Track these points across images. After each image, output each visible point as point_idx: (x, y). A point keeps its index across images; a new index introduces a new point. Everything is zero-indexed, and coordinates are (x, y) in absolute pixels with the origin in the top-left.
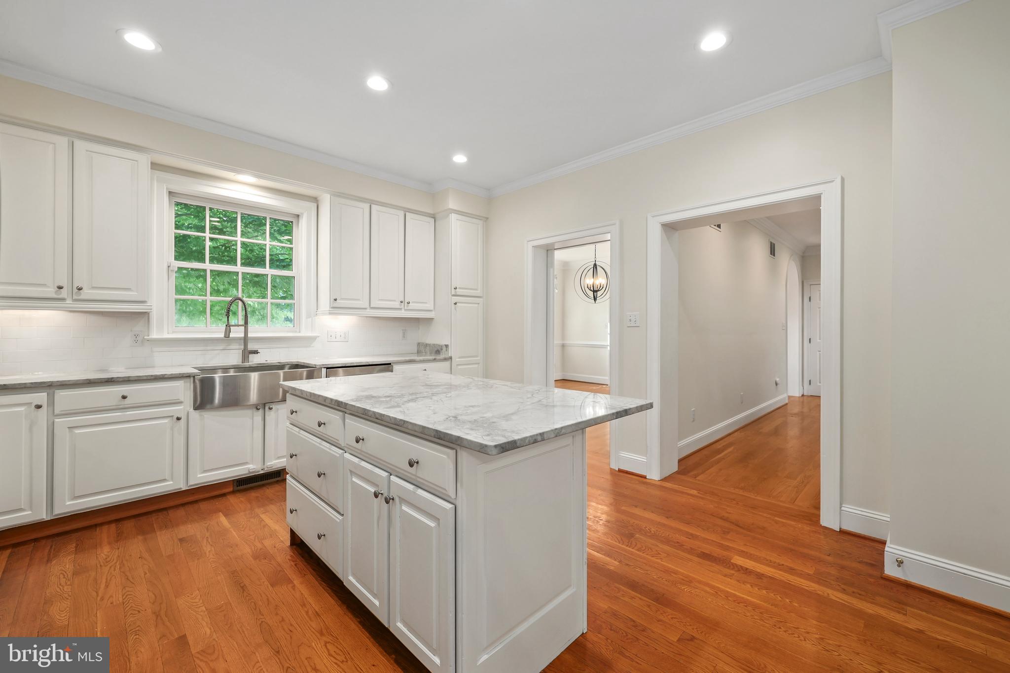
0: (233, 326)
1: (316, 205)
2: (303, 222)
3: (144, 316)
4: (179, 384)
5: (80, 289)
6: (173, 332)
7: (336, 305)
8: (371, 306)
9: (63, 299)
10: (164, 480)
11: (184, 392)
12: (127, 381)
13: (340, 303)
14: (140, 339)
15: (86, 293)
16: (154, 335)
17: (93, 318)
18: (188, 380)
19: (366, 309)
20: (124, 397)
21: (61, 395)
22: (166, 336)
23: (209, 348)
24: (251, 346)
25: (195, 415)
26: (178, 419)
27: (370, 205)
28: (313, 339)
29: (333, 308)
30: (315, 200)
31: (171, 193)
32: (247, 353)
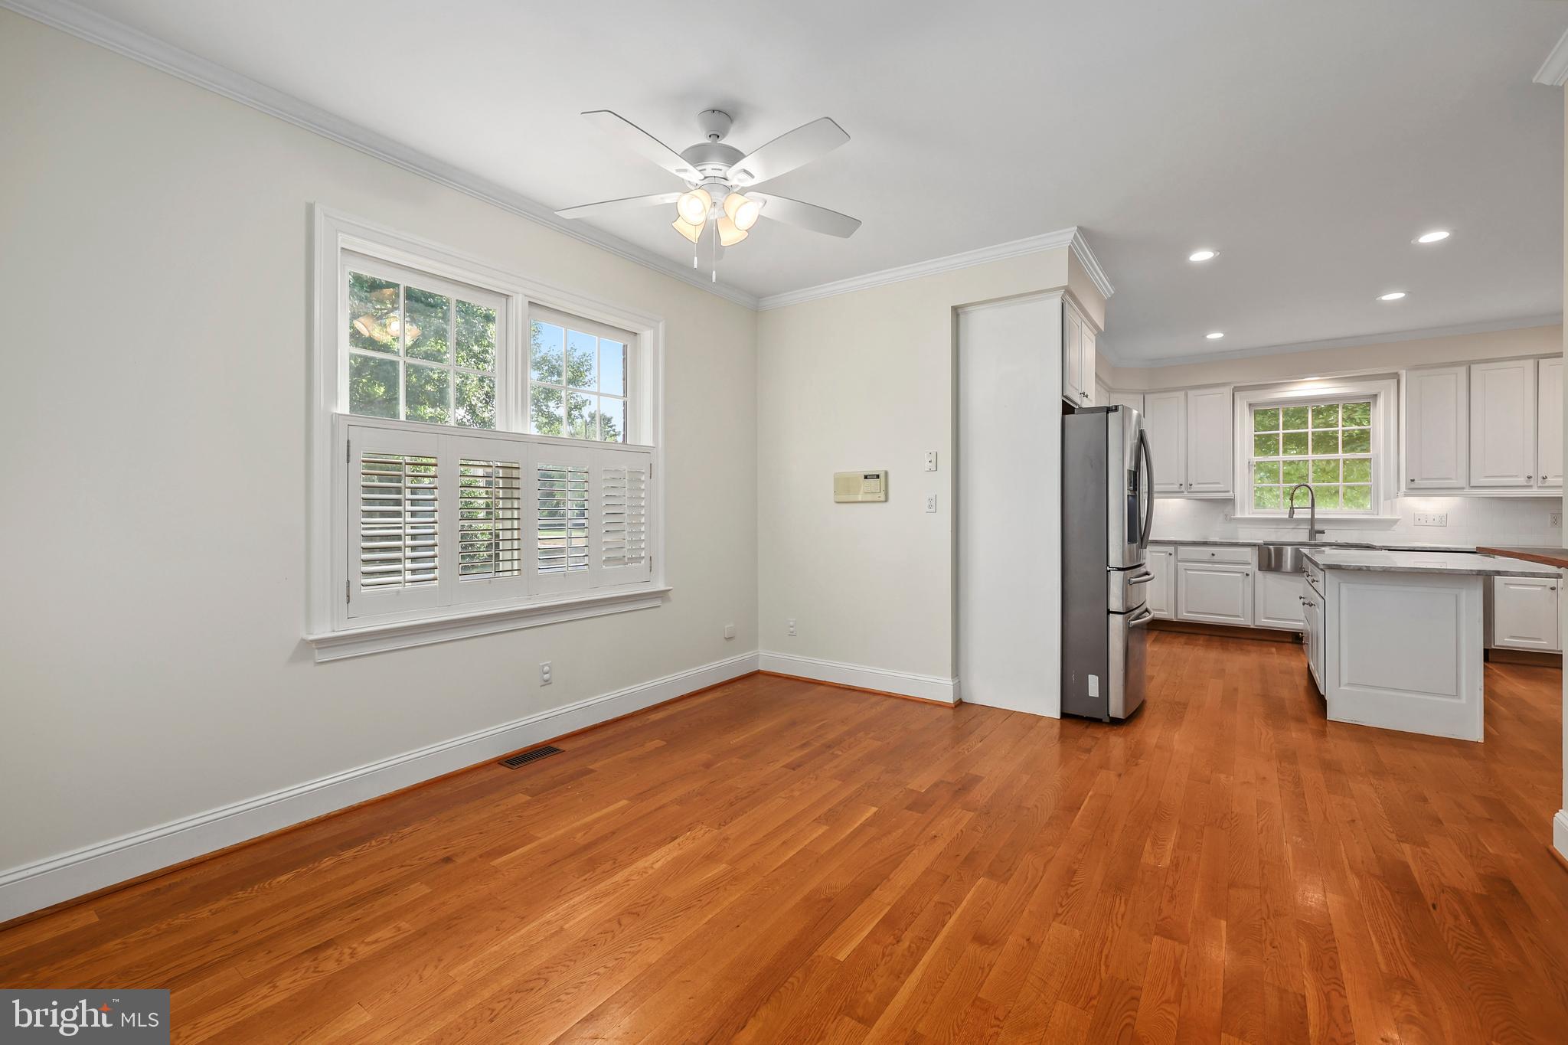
0: (1297, 508)
1: (1396, 380)
2: (1381, 401)
3: (1231, 501)
4: (1248, 550)
5: (1191, 485)
6: (1253, 513)
7: (1413, 486)
8: (1472, 485)
9: (1183, 492)
10: (1238, 616)
11: (1251, 556)
12: (1215, 544)
13: (1419, 483)
14: (1228, 517)
15: (1195, 487)
16: (1238, 515)
17: (1198, 502)
18: (1254, 548)
19: (1463, 488)
20: (1213, 555)
21: (1181, 549)
22: (1247, 516)
23: (1280, 527)
24: (1317, 527)
25: (1259, 574)
26: (1247, 575)
27: (1470, 367)
28: (1395, 521)
29: (1409, 489)
30: (1396, 376)
31: (1250, 405)
32: (1313, 533)
